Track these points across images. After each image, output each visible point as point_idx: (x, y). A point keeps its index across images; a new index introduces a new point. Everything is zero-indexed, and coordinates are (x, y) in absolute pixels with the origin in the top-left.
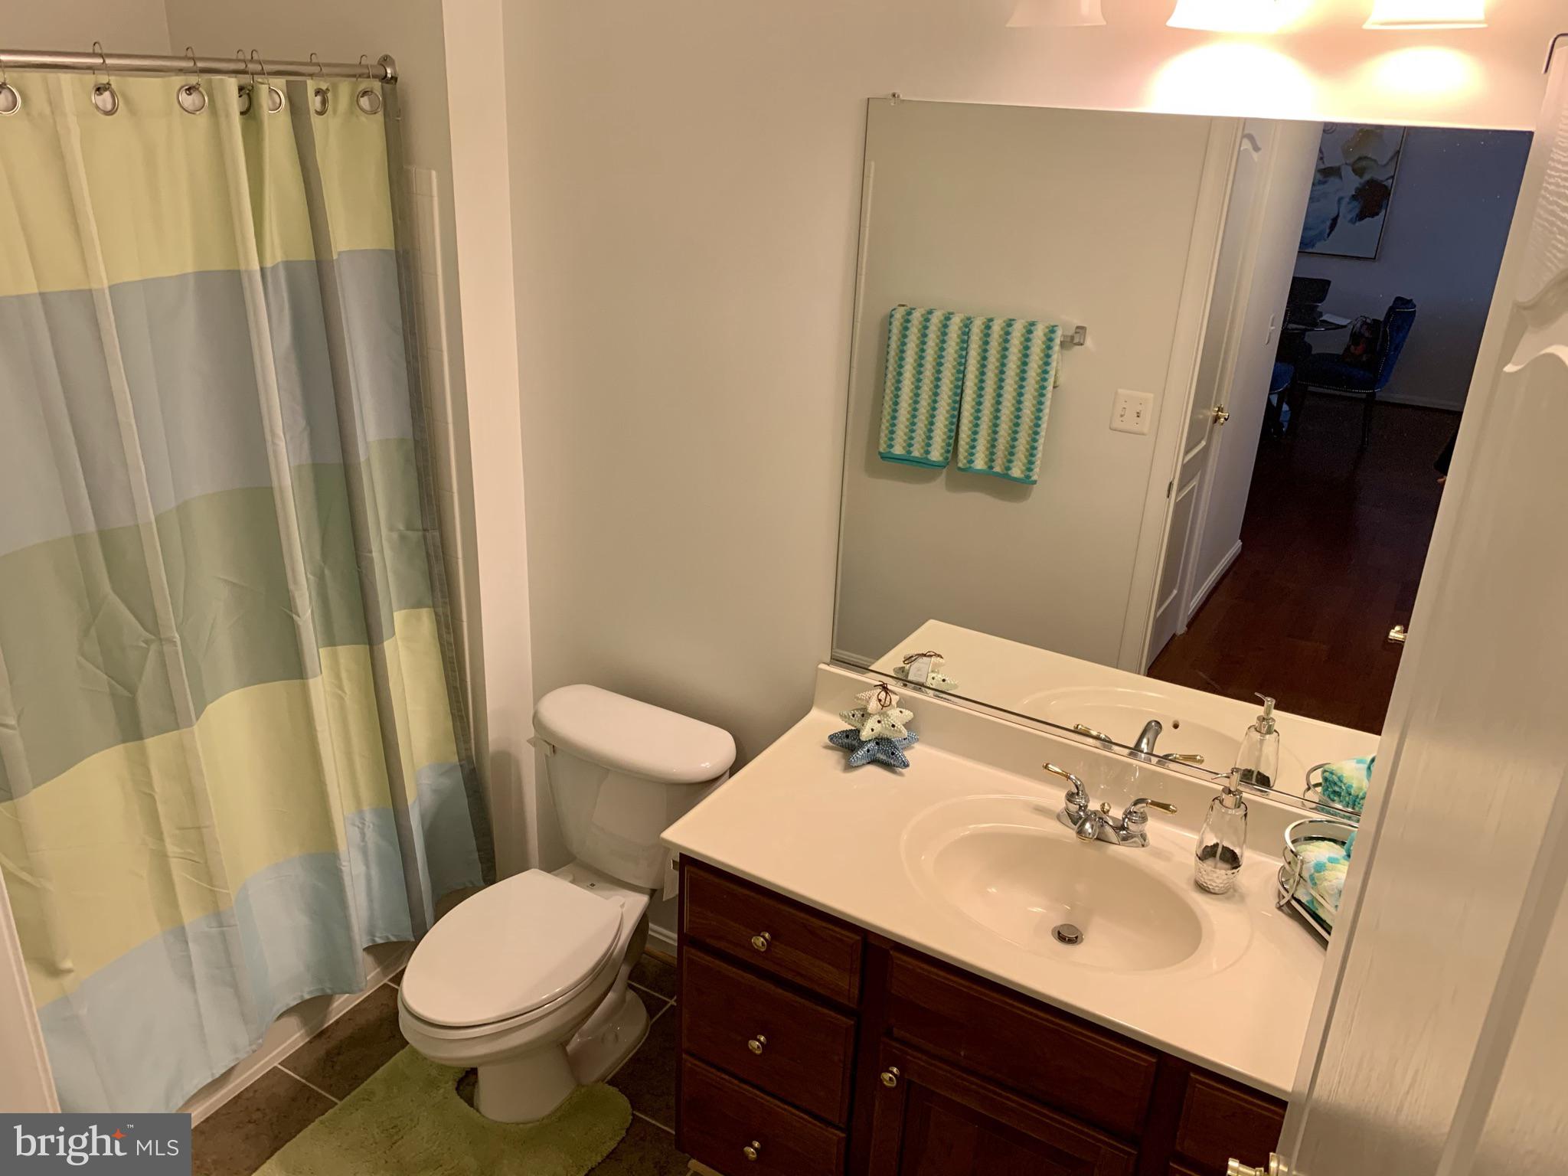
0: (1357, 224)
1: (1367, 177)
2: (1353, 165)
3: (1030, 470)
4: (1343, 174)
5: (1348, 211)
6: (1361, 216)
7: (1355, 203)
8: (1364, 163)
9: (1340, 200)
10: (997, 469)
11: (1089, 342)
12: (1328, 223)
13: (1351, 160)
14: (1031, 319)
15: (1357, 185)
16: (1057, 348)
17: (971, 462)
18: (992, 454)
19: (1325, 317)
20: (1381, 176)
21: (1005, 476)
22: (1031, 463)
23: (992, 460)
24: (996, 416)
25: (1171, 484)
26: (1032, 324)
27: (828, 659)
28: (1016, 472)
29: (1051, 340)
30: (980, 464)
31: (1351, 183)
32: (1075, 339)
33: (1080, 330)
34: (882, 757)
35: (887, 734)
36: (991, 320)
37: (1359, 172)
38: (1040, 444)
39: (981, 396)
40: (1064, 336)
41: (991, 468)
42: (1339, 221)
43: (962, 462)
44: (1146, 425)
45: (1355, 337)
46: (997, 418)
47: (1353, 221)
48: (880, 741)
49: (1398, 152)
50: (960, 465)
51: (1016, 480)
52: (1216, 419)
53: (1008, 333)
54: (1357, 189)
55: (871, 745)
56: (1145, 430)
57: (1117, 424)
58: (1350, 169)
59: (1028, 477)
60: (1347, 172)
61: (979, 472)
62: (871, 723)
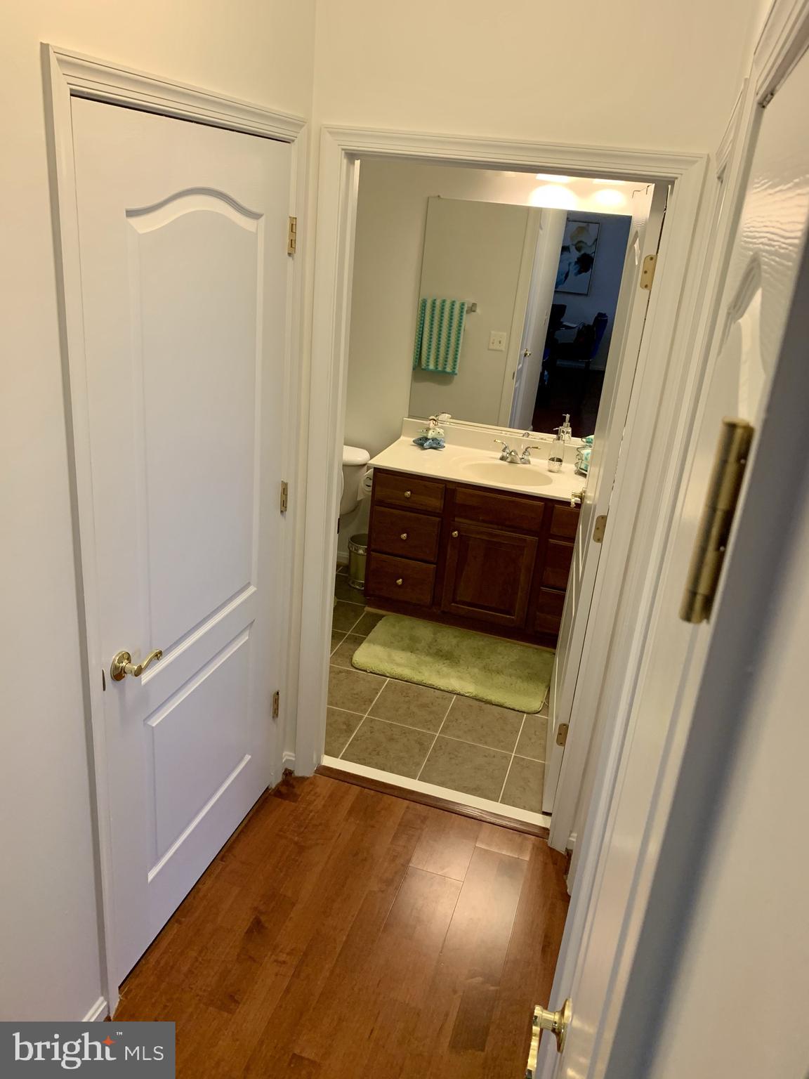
0: (579, 276)
1: (583, 252)
2: (575, 245)
3: (454, 368)
4: (571, 250)
5: (573, 269)
6: (580, 272)
7: (577, 266)
8: (581, 244)
9: (570, 264)
10: (440, 369)
11: (478, 310)
12: (564, 275)
13: (575, 243)
14: (453, 300)
15: (578, 256)
16: (465, 312)
17: (428, 365)
18: (437, 361)
19: (564, 323)
20: (589, 252)
21: (444, 372)
22: (455, 365)
23: (437, 365)
24: (438, 344)
25: (514, 374)
26: (454, 302)
27: (407, 415)
28: (448, 370)
29: (462, 309)
30: (432, 367)
31: (575, 255)
32: (472, 309)
33: (474, 305)
34: (435, 445)
35: (436, 437)
36: (435, 300)
37: (578, 249)
38: (459, 357)
39: (431, 338)
40: (468, 307)
41: (437, 368)
42: (570, 273)
43: (424, 365)
44: (503, 347)
45: (580, 332)
46: (439, 344)
47: (576, 274)
48: (434, 439)
49: (596, 240)
50: (423, 367)
51: (449, 373)
52: (526, 355)
53: (443, 306)
54: (578, 259)
55: (431, 441)
56: (504, 349)
57: (491, 347)
58: (574, 247)
59: (454, 372)
60: (573, 249)
61: (432, 372)
62: (431, 432)
